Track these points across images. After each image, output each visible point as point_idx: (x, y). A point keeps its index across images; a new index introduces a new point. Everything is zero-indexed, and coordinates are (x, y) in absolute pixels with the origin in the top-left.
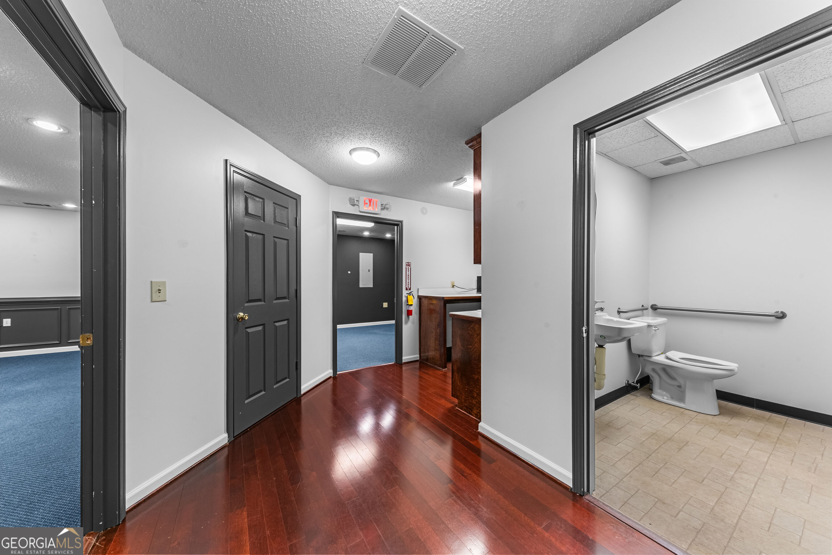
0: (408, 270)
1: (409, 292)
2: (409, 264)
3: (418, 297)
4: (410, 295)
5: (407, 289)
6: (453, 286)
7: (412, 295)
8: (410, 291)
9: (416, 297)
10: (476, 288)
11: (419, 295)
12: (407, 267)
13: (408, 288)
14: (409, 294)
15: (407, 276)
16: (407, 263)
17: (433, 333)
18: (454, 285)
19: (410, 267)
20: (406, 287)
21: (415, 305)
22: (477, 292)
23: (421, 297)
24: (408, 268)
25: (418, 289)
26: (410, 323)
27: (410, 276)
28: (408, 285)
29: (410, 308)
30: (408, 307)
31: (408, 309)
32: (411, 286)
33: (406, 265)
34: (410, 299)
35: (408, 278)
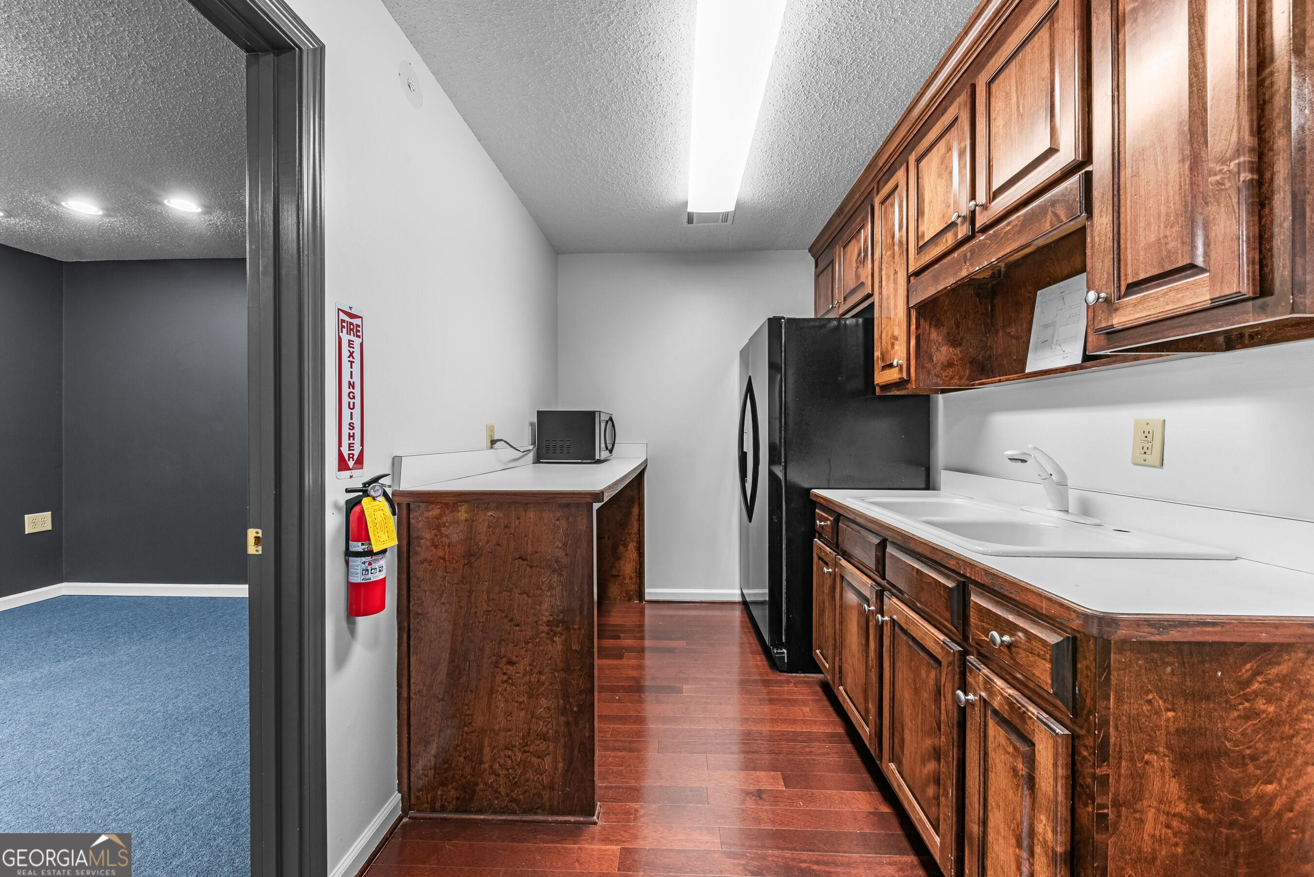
0: (351, 354)
1: (348, 479)
2: (354, 321)
4: (374, 499)
5: (343, 465)
6: (493, 442)
8: (359, 475)
11: (405, 486)
12: (345, 337)
13: (351, 456)
15: (346, 390)
16: (343, 316)
18: (493, 438)
19: (357, 342)
20: (340, 452)
22: (537, 459)
24: (350, 343)
25: (396, 463)
27: (357, 391)
28: (349, 440)
29: (380, 571)
30: (369, 568)
31: (370, 575)
32: (362, 445)
33: (341, 324)
34: (379, 519)
35: (349, 403)
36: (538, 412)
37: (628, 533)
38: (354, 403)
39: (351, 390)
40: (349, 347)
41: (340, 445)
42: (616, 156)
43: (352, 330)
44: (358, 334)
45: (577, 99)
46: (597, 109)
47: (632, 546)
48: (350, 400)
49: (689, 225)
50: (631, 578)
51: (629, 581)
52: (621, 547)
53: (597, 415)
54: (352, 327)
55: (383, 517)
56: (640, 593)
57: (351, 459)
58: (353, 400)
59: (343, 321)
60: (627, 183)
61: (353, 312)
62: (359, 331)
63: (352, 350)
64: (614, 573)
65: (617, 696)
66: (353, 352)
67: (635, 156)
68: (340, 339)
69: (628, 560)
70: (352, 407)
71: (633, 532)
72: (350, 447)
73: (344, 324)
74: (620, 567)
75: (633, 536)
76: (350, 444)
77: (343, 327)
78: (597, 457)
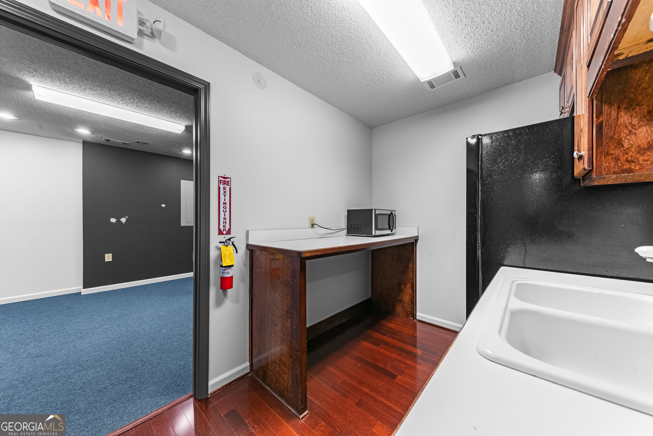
0: (225, 192)
1: (223, 238)
2: (227, 180)
3: (247, 248)
4: (227, 246)
5: (220, 233)
6: (313, 225)
7: (233, 244)
8: (228, 237)
9: (242, 249)
10: (345, 228)
11: (250, 242)
12: (222, 186)
14: (225, 243)
15: (222, 205)
16: (220, 179)
17: (276, 325)
18: (313, 223)
19: (228, 188)
20: (219, 229)
21: (241, 263)
22: (348, 233)
23: (253, 248)
25: (248, 232)
26: (228, 304)
27: (228, 206)
28: (224, 224)
29: (228, 274)
30: (224, 272)
31: (224, 275)
32: (230, 225)
33: (220, 182)
34: (227, 254)
35: (224, 210)
36: (348, 210)
37: (407, 278)
38: (226, 210)
39: (225, 205)
40: (224, 189)
41: (219, 225)
42: (363, 69)
43: (226, 183)
44: (228, 184)
45: (325, 52)
46: (337, 51)
47: (409, 286)
48: (224, 209)
49: (433, 89)
50: (408, 304)
51: (407, 306)
52: (403, 285)
53: (374, 211)
54: (225, 182)
55: (229, 253)
56: (414, 315)
57: (225, 231)
58: (226, 209)
59: (221, 180)
60: (379, 81)
61: (226, 176)
62: (229, 183)
63: (225, 191)
64: (399, 299)
65: (360, 364)
66: (226, 191)
67: (372, 65)
68: (219, 187)
69: (407, 293)
70: (225, 211)
71: (409, 278)
72: (224, 226)
73: (221, 181)
74: (402, 296)
75: (409, 280)
76: (224, 225)
77: (221, 182)
78: (373, 234)
